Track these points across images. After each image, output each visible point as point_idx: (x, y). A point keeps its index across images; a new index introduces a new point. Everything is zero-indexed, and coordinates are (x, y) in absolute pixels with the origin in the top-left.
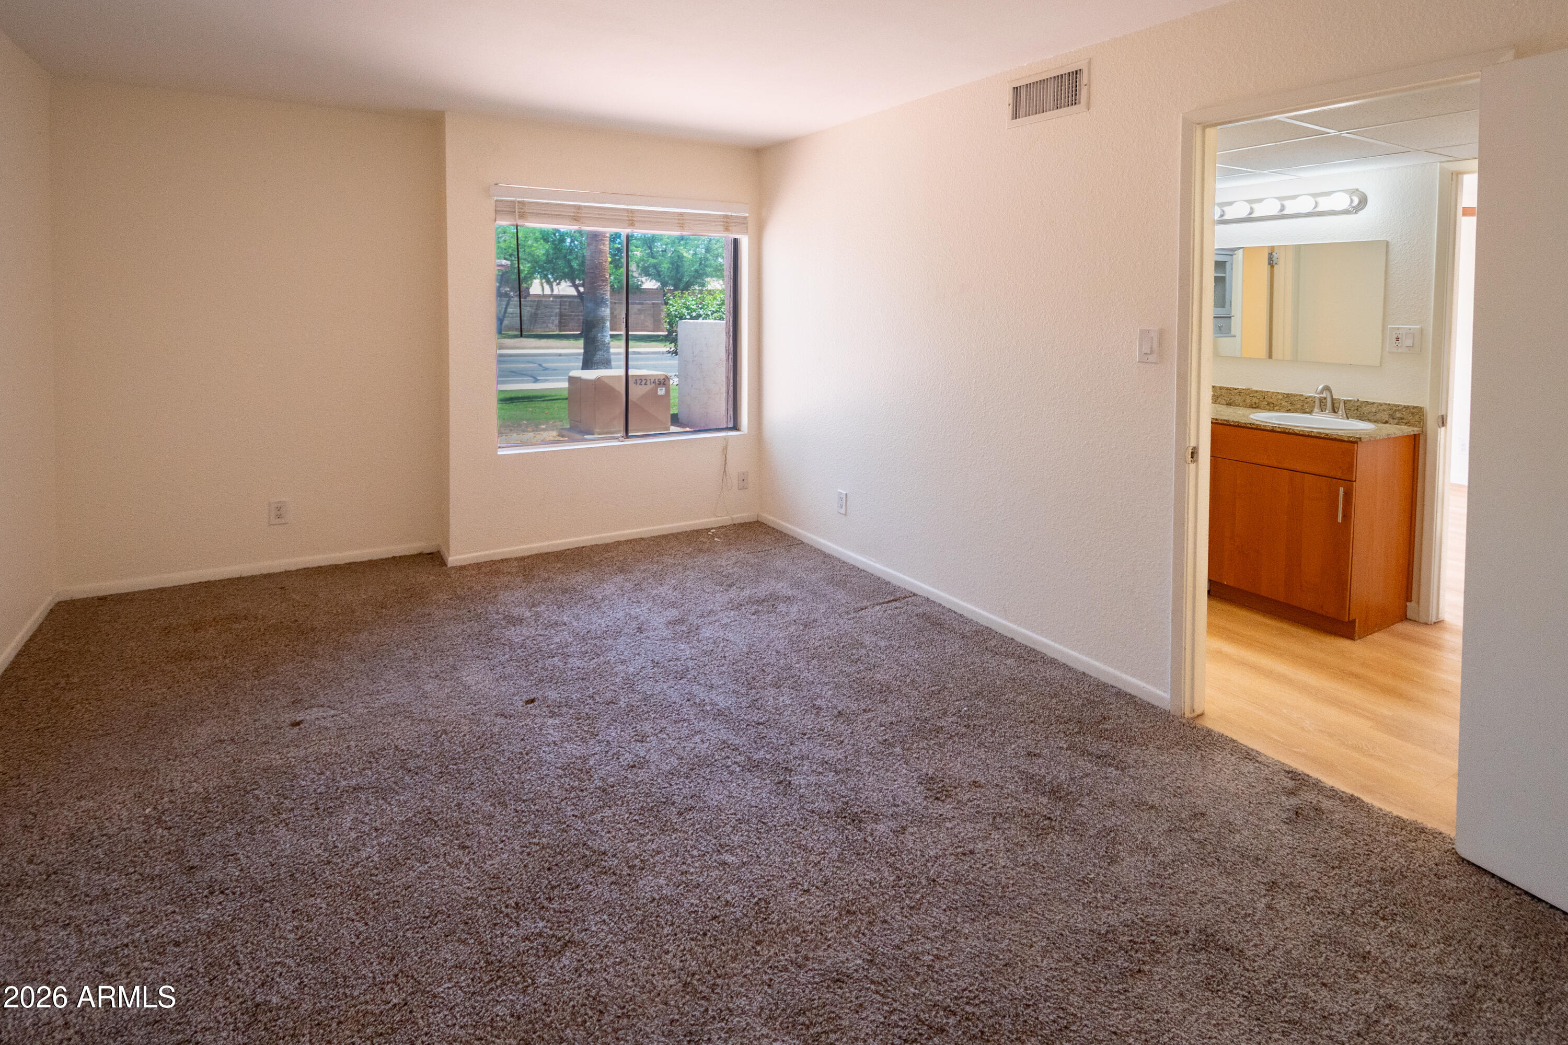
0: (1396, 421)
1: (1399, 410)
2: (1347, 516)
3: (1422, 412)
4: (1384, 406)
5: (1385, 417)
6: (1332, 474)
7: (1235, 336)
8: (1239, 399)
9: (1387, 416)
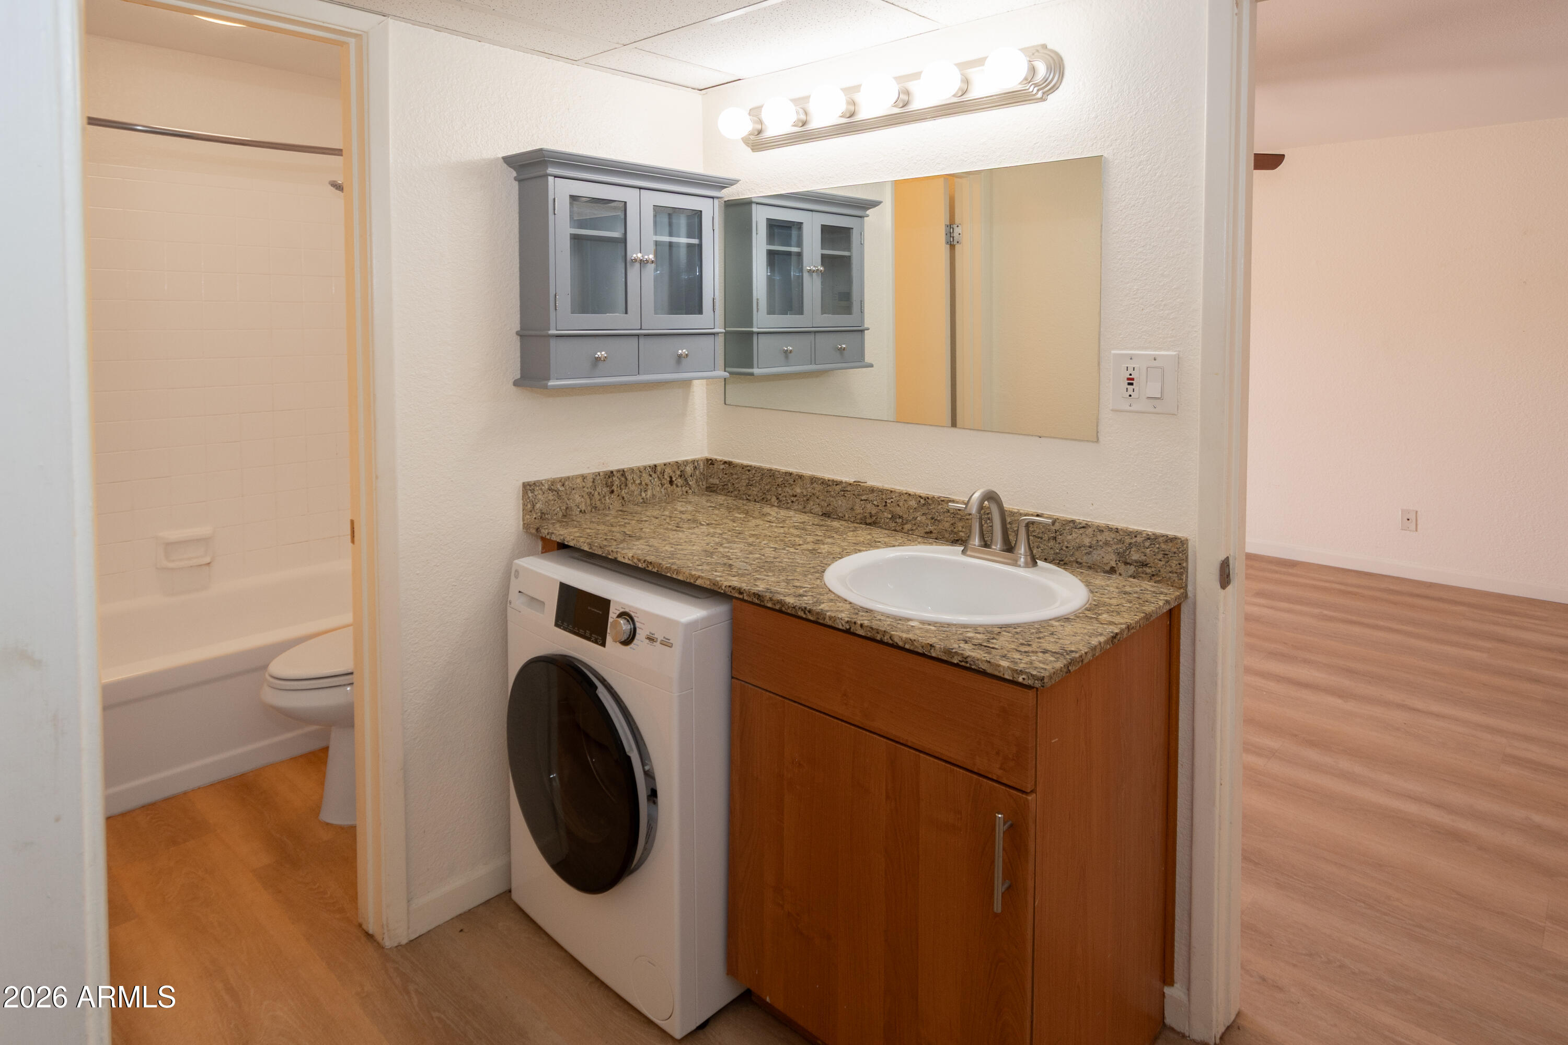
0: (1132, 569)
1: (1137, 545)
2: (1013, 891)
3: (1185, 552)
4: (1106, 534)
5: (1111, 559)
6: (981, 764)
7: (871, 366)
8: (841, 504)
9: (1114, 557)
